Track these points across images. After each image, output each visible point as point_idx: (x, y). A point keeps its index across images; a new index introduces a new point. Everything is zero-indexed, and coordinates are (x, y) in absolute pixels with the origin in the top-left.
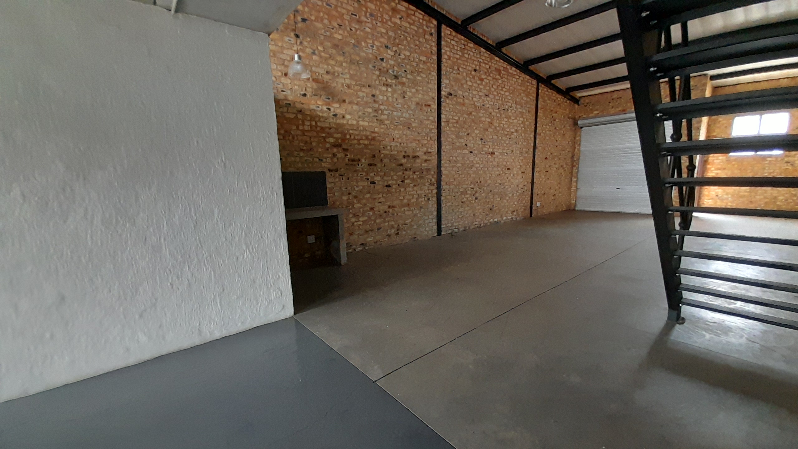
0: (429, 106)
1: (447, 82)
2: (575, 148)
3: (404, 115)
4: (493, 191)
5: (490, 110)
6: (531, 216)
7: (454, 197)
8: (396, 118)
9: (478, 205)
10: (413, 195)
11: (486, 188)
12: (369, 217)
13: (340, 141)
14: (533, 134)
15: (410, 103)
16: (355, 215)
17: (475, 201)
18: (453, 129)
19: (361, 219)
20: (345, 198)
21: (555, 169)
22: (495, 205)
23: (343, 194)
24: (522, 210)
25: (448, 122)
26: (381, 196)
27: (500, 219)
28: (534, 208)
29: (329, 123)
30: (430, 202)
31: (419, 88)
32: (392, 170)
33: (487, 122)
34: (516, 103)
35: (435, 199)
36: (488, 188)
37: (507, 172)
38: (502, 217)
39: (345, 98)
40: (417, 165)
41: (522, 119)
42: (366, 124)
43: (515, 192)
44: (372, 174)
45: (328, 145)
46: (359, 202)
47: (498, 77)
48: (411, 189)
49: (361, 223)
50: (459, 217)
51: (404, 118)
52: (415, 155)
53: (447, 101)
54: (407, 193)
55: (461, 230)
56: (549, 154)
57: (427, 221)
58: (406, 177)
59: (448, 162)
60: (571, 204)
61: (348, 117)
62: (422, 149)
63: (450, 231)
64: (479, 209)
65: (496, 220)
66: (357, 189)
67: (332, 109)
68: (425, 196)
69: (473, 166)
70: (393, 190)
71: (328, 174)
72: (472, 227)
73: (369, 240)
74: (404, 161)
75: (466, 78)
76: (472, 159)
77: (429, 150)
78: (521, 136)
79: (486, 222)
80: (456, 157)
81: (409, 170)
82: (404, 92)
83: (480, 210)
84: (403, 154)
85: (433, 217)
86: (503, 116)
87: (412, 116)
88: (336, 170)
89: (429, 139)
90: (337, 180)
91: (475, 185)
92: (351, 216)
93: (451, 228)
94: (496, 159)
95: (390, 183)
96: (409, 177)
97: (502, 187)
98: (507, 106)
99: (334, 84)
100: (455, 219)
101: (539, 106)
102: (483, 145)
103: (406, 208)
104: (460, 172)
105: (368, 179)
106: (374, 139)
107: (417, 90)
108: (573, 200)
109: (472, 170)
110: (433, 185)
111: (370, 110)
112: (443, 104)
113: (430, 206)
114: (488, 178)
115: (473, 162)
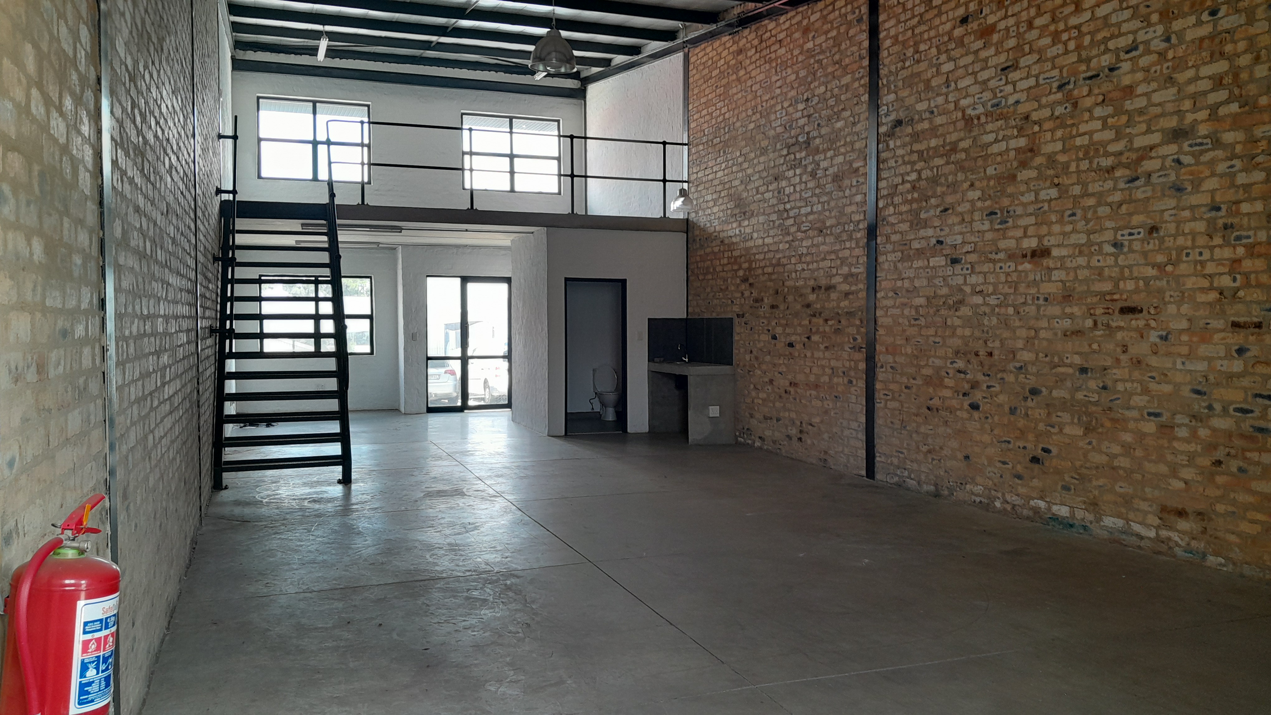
0: (855, 171)
1: (891, 98)
3: (815, 209)
8: (804, 219)
12: (769, 395)
13: (747, 273)
16: (755, 388)
17: (970, 415)
22: (1055, 450)
26: (781, 361)
29: (740, 249)
31: (839, 144)
32: (797, 315)
39: (753, 209)
40: (832, 305)
44: (773, 323)
45: (738, 281)
46: (759, 367)
51: (815, 213)
52: (829, 284)
53: (892, 144)
57: (846, 433)
58: (814, 330)
61: (755, 236)
66: (758, 346)
68: (844, 373)
70: (797, 354)
71: (736, 321)
73: (767, 433)
74: (812, 297)
77: (853, 271)
81: (818, 315)
82: (816, 165)
84: (812, 283)
87: (826, 206)
88: (743, 316)
89: (853, 245)
90: (742, 329)
93: (898, 472)
94: (1059, 275)
95: (793, 338)
96: (817, 332)
102: (998, 230)
103: (814, 393)
105: (769, 331)
107: (835, 150)
110: (860, 350)
111: (775, 217)
113: (853, 399)
114: (1020, 344)
115: (961, 290)
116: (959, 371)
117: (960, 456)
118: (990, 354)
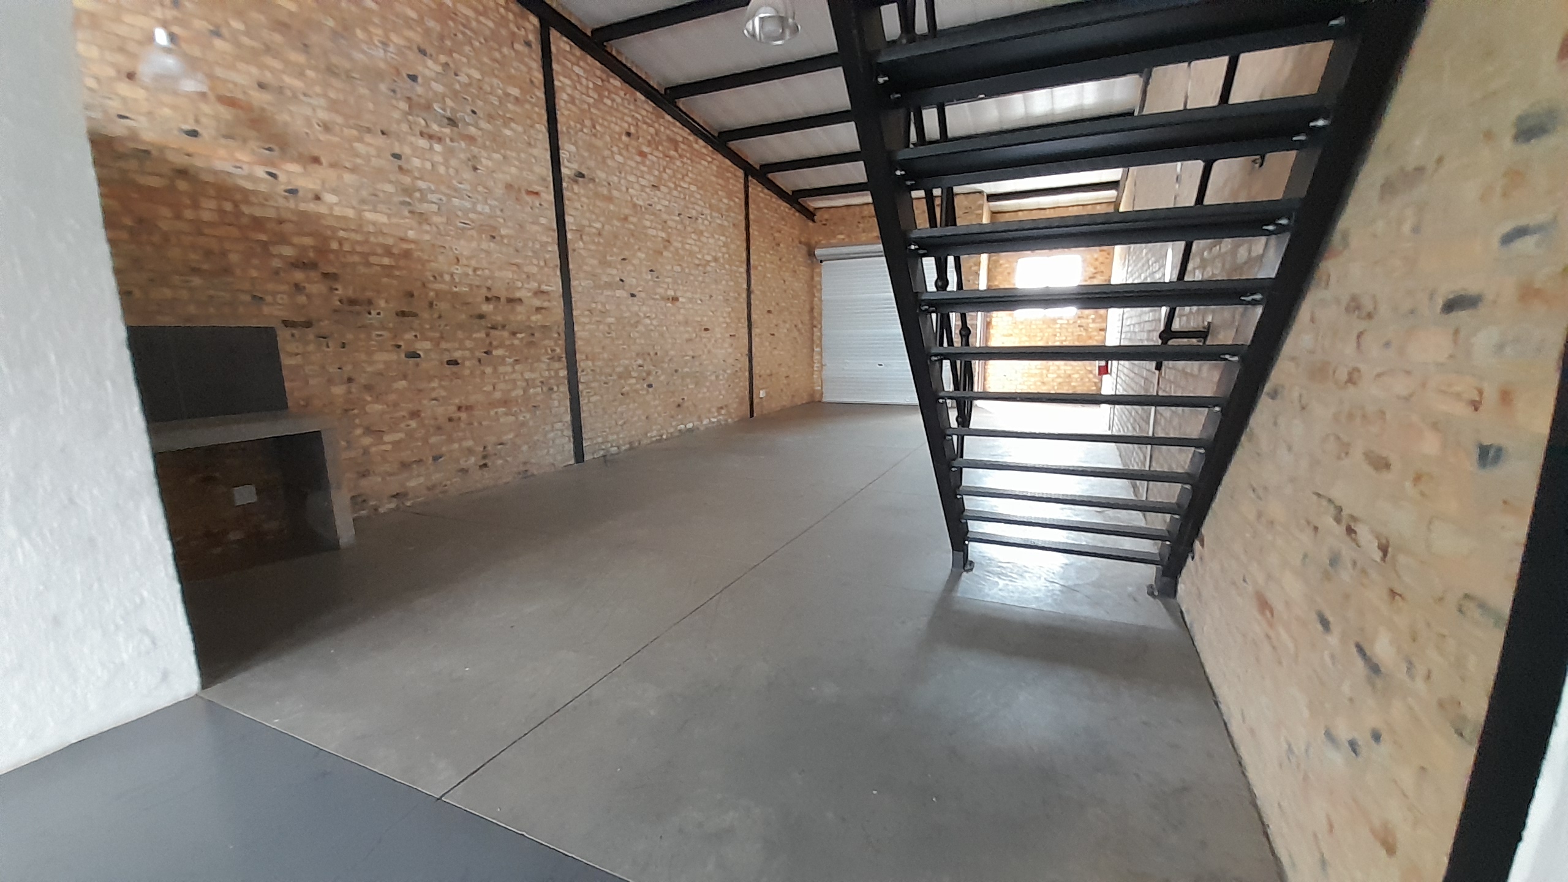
0: (537, 193)
1: (573, 148)
2: (814, 296)
3: (479, 208)
4: (680, 370)
5: (665, 216)
6: (752, 415)
7: (605, 383)
8: (460, 213)
9: (655, 399)
10: (514, 381)
11: (666, 366)
12: (410, 434)
13: (311, 254)
14: (745, 266)
15: (491, 183)
16: (368, 431)
17: (648, 392)
18: (593, 247)
19: (387, 438)
20: (338, 390)
21: (785, 331)
22: (686, 398)
23: (330, 381)
24: (735, 406)
25: (580, 231)
26: (435, 384)
27: (696, 423)
28: (755, 401)
29: (277, 208)
30: (554, 396)
31: (508, 152)
32: (460, 326)
33: (660, 239)
34: (711, 207)
35: (564, 389)
36: (671, 365)
37: (704, 334)
38: (700, 419)
39: (316, 152)
40: (519, 318)
41: (723, 238)
42: (383, 219)
43: (721, 372)
44: (409, 336)
45: (276, 263)
46: (377, 399)
47: (672, 153)
48: (509, 369)
49: (389, 447)
50: (617, 424)
51: (480, 213)
52: (511, 296)
53: (576, 188)
54: (502, 377)
55: (623, 448)
56: (773, 303)
57: (551, 435)
58: (495, 343)
59: (587, 313)
60: (814, 391)
61: (330, 198)
62: (528, 283)
63: (602, 453)
64: (656, 407)
65: (690, 426)
66: (369, 369)
67: (282, 177)
68: (542, 382)
69: (637, 322)
70: (467, 372)
71: (283, 334)
72: (645, 442)
73: (412, 484)
74: (487, 308)
75: (612, 147)
76: (636, 308)
77: (544, 288)
78: (725, 269)
79: (672, 430)
80: (604, 305)
81: (500, 328)
82: (475, 157)
83: (659, 408)
84: (484, 292)
85: (564, 425)
86: (689, 229)
87: (498, 213)
88: (308, 324)
89: (542, 263)
90: (311, 348)
91: (645, 360)
92: (359, 431)
93: (603, 447)
94: (682, 311)
95: (457, 355)
96: (501, 345)
97: (697, 363)
98: (694, 211)
99: (286, 117)
100: (610, 428)
101: (751, 217)
102: (655, 281)
103: (501, 410)
104: (613, 334)
105: (399, 346)
106: (407, 254)
107: (505, 157)
108: (819, 386)
109: (637, 329)
110: (560, 359)
111: (389, 188)
112: (566, 194)
113: (556, 403)
114: (669, 346)
115: (638, 315)
116: (640, 366)
117: (644, 418)
118: (656, 354)
